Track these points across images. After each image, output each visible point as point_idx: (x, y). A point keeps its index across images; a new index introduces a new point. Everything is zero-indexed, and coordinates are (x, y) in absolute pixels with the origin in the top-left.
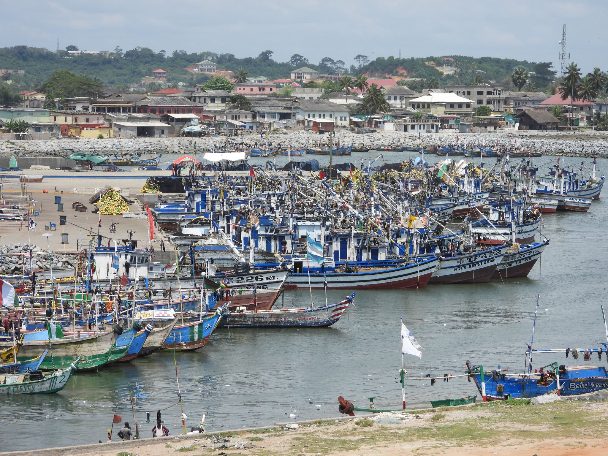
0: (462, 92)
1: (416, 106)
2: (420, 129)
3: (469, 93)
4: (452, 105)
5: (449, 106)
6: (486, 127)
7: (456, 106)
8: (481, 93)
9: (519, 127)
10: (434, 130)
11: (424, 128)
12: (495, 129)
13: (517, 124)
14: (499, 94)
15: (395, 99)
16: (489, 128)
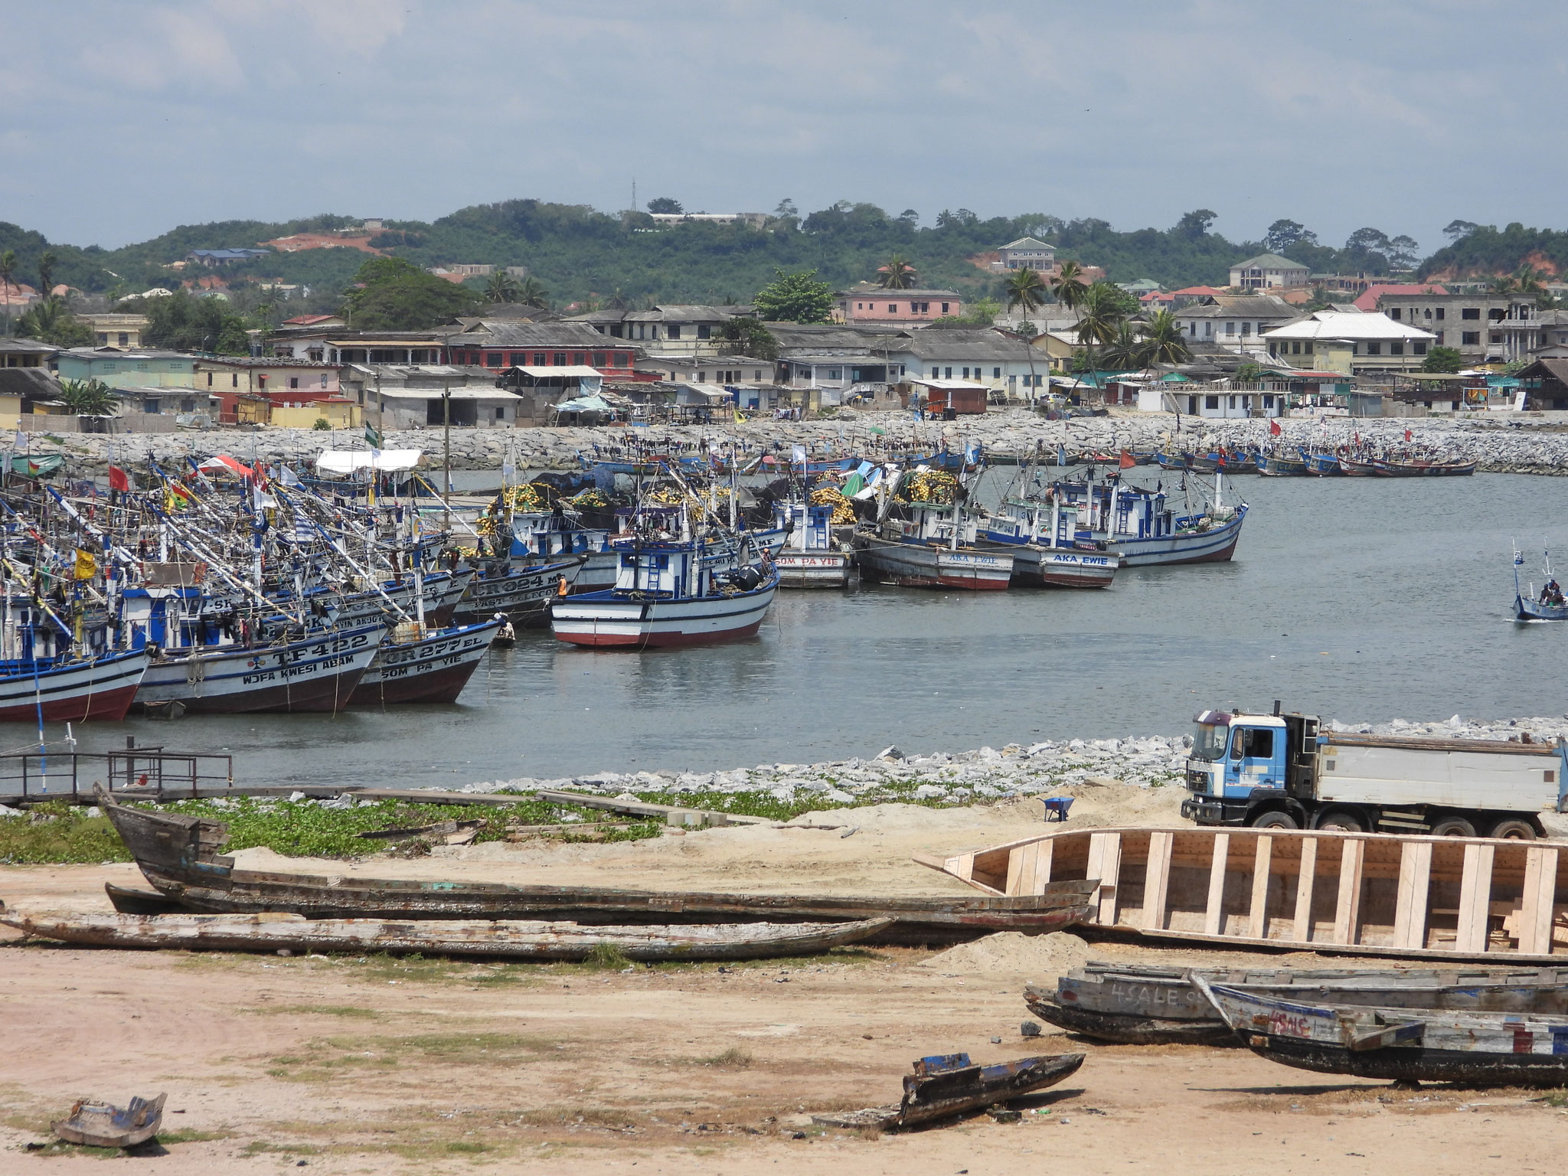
0: (1422, 311)
1: (1278, 349)
2: (1233, 406)
3: (1441, 314)
4: (1374, 346)
5: (1363, 349)
6: (1429, 405)
7: (1386, 349)
8: (1471, 314)
9: (1526, 402)
10: (1274, 411)
11: (1245, 406)
12: (1456, 407)
13: (1521, 396)
14: (1524, 317)
15: (1230, 330)
16: (1436, 407)
